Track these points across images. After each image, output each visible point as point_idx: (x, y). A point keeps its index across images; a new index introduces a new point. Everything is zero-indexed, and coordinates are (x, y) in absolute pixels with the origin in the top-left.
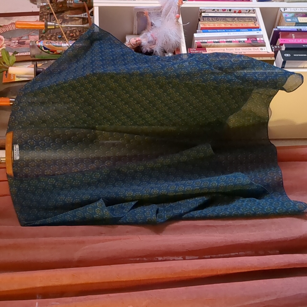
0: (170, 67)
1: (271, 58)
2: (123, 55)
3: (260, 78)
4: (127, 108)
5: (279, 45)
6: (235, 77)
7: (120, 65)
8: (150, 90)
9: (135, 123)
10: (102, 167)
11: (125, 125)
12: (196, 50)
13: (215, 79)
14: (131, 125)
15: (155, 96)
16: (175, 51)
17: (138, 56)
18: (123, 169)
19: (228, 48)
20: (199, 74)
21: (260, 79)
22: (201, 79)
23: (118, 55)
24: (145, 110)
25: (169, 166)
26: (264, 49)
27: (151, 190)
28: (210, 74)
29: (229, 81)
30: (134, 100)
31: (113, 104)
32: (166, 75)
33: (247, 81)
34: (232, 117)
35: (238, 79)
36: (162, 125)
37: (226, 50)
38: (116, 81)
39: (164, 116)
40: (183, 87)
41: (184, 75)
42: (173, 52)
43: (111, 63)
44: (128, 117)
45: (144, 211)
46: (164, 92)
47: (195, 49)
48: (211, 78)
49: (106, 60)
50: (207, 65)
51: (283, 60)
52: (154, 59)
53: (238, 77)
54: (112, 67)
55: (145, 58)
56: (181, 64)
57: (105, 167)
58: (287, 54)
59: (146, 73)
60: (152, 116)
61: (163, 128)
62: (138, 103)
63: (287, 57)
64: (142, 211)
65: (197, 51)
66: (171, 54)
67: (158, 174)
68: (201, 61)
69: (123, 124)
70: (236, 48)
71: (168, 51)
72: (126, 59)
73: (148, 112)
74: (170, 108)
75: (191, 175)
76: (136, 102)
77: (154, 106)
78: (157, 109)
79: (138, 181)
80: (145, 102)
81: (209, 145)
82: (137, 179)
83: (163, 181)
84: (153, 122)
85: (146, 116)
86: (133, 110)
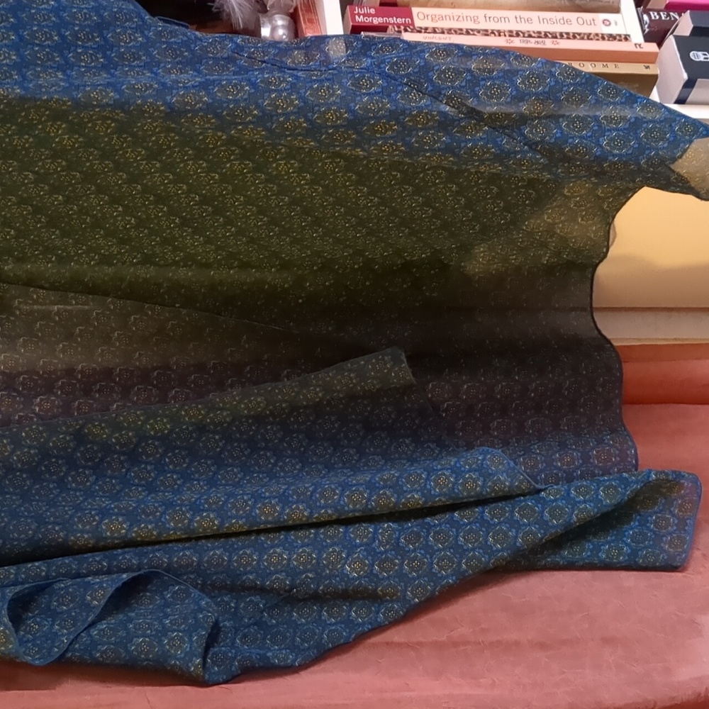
0: (285, 94)
1: (647, 67)
2: (101, 27)
3: (616, 152)
4: (117, 216)
5: (663, 7)
6: (525, 144)
7: (88, 68)
8: (206, 161)
9: (147, 260)
10: (20, 417)
11: (111, 264)
12: (377, 15)
13: (448, 149)
14: (133, 264)
15: (224, 179)
16: (296, 9)
17: (159, 34)
18: (95, 426)
19: (491, 13)
20: (391, 126)
21: (614, 156)
22: (399, 144)
23: (79, 25)
24: (185, 223)
26: (616, 24)
27: (191, 521)
28: (433, 128)
29: (502, 157)
30: (146, 189)
31: (68, 200)
32: (269, 124)
33: (566, 159)
34: (486, 249)
35: (535, 151)
36: (245, 266)
37: (482, 19)
38: (75, 128)
39: (251, 241)
40: (327, 158)
41: (336, 127)
42: (292, 11)
43: (53, 59)
44: (122, 242)
45: (164, 626)
46: (257, 169)
47: (372, 11)
48: (436, 142)
49: (34, 44)
50: (423, 94)
51: (685, 76)
52: (222, 49)
53: (536, 144)
54: (56, 76)
55: (186, 44)
56: (327, 84)
57: (32, 418)
58: (700, 53)
59: (189, 111)
60: (208, 241)
61: (251, 276)
62: (160, 200)
63: (700, 61)
64: (157, 625)
65: (380, 20)
66: (283, 19)
67: (221, 444)
68: (403, 76)
69: (106, 260)
70: (518, 13)
71: (272, 6)
72: (112, 46)
73: (196, 231)
74: (273, 222)
75: (335, 450)
76: (151, 199)
77: (217, 212)
78: (229, 222)
79: (149, 468)
80: (186, 198)
81: (401, 355)
82: (146, 463)
83: (235, 470)
84: (212, 256)
85: (189, 241)
86: (141, 224)
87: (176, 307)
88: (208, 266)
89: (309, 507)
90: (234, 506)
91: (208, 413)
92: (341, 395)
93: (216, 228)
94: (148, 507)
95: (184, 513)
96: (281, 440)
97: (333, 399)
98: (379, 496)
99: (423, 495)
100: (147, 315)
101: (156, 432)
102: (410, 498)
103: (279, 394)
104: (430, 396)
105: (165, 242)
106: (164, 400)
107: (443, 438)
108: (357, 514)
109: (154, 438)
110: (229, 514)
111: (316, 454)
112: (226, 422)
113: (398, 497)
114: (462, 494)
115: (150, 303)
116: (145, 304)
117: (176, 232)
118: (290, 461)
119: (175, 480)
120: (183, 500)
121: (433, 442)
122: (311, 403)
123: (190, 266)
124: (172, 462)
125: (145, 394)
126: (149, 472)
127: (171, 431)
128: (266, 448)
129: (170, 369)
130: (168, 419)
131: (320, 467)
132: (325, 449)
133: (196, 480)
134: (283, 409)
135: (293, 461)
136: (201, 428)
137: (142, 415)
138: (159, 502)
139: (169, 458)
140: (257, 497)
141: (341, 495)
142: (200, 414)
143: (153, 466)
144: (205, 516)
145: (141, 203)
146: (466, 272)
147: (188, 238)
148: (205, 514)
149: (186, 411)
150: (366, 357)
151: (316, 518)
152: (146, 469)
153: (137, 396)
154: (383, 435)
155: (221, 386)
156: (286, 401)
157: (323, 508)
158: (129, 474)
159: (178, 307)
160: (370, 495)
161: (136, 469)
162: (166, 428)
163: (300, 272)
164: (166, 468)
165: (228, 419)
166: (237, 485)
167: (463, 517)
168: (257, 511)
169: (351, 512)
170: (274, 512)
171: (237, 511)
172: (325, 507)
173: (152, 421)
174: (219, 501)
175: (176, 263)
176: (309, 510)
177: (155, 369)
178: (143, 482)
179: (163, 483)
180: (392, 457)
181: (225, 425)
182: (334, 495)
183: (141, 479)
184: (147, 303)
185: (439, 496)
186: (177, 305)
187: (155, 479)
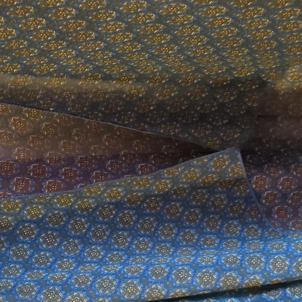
9: (26, 71)
14: (13, 73)
24: (61, 36)
25: (119, 206)
36: (107, 78)
39: (117, 56)
61: (112, 86)
67: (86, 226)
73: (71, 45)
74: (138, 39)
75: (179, 230)
76: (31, 10)
77: (91, 26)
78: (100, 37)
79: (25, 247)
80: (64, 11)
81: (237, 154)
82: (23, 242)
83: (98, 248)
84: (80, 69)
85: (62, 53)
86: (22, 35)
87: (50, 111)
88: (76, 77)
89: (166, 286)
90: (101, 286)
91: (76, 201)
92: (185, 186)
93: (87, 42)
94: (24, 286)
95: (57, 293)
96: (136, 222)
97: (179, 189)
98: (226, 277)
99: (263, 277)
100: (24, 116)
101: (32, 216)
102: (252, 279)
103: (136, 185)
104: (254, 186)
105: (42, 54)
106: (39, 190)
107: (263, 220)
108: (206, 292)
109: (30, 221)
110: (97, 293)
111: (164, 234)
112: (91, 208)
113: (243, 279)
114: (296, 275)
115: (28, 107)
116: (23, 107)
117: (53, 46)
118: (143, 240)
119: (47, 258)
120: (55, 280)
121: (256, 223)
122: (161, 193)
123: (62, 76)
124: (45, 241)
125: (22, 185)
126: (25, 251)
127: (45, 216)
128: (124, 229)
129: (45, 163)
130: (43, 206)
131: (168, 245)
132: (171, 229)
133: (65, 258)
134: (138, 197)
135: (146, 240)
136: (70, 213)
137: (20, 203)
138: (35, 281)
139: (43, 238)
140: (120, 277)
141: (194, 276)
142: (70, 201)
143: (29, 245)
144: (76, 296)
145: (22, 14)
146: (275, 88)
147: (63, 51)
148: (75, 294)
149: (58, 199)
150: (209, 156)
151: (172, 296)
152: (23, 248)
153: (16, 186)
154: (216, 218)
155: (87, 178)
156: (141, 191)
157: (178, 287)
158: (8, 252)
159: (53, 111)
160: (219, 277)
161: (14, 248)
162: (40, 213)
163: (151, 85)
164: (40, 247)
165: (93, 206)
166: (101, 262)
167: (294, 293)
168: (122, 291)
169: (202, 291)
170: (136, 291)
171: (104, 291)
172: (180, 287)
173: (28, 208)
174: (88, 281)
175: (50, 74)
176: (166, 290)
177: (31, 163)
178: (21, 260)
179: (37, 261)
180: (225, 236)
181: (90, 210)
182: (188, 276)
183: (18, 257)
184: (26, 107)
185: (277, 277)
186: (51, 109)
187: (31, 256)
